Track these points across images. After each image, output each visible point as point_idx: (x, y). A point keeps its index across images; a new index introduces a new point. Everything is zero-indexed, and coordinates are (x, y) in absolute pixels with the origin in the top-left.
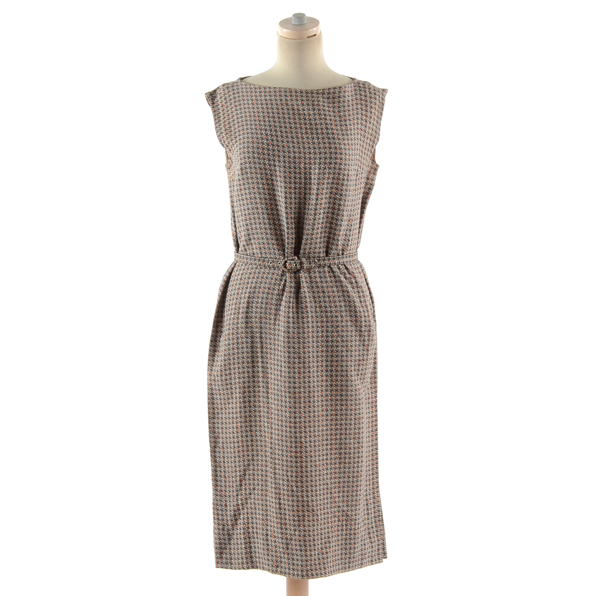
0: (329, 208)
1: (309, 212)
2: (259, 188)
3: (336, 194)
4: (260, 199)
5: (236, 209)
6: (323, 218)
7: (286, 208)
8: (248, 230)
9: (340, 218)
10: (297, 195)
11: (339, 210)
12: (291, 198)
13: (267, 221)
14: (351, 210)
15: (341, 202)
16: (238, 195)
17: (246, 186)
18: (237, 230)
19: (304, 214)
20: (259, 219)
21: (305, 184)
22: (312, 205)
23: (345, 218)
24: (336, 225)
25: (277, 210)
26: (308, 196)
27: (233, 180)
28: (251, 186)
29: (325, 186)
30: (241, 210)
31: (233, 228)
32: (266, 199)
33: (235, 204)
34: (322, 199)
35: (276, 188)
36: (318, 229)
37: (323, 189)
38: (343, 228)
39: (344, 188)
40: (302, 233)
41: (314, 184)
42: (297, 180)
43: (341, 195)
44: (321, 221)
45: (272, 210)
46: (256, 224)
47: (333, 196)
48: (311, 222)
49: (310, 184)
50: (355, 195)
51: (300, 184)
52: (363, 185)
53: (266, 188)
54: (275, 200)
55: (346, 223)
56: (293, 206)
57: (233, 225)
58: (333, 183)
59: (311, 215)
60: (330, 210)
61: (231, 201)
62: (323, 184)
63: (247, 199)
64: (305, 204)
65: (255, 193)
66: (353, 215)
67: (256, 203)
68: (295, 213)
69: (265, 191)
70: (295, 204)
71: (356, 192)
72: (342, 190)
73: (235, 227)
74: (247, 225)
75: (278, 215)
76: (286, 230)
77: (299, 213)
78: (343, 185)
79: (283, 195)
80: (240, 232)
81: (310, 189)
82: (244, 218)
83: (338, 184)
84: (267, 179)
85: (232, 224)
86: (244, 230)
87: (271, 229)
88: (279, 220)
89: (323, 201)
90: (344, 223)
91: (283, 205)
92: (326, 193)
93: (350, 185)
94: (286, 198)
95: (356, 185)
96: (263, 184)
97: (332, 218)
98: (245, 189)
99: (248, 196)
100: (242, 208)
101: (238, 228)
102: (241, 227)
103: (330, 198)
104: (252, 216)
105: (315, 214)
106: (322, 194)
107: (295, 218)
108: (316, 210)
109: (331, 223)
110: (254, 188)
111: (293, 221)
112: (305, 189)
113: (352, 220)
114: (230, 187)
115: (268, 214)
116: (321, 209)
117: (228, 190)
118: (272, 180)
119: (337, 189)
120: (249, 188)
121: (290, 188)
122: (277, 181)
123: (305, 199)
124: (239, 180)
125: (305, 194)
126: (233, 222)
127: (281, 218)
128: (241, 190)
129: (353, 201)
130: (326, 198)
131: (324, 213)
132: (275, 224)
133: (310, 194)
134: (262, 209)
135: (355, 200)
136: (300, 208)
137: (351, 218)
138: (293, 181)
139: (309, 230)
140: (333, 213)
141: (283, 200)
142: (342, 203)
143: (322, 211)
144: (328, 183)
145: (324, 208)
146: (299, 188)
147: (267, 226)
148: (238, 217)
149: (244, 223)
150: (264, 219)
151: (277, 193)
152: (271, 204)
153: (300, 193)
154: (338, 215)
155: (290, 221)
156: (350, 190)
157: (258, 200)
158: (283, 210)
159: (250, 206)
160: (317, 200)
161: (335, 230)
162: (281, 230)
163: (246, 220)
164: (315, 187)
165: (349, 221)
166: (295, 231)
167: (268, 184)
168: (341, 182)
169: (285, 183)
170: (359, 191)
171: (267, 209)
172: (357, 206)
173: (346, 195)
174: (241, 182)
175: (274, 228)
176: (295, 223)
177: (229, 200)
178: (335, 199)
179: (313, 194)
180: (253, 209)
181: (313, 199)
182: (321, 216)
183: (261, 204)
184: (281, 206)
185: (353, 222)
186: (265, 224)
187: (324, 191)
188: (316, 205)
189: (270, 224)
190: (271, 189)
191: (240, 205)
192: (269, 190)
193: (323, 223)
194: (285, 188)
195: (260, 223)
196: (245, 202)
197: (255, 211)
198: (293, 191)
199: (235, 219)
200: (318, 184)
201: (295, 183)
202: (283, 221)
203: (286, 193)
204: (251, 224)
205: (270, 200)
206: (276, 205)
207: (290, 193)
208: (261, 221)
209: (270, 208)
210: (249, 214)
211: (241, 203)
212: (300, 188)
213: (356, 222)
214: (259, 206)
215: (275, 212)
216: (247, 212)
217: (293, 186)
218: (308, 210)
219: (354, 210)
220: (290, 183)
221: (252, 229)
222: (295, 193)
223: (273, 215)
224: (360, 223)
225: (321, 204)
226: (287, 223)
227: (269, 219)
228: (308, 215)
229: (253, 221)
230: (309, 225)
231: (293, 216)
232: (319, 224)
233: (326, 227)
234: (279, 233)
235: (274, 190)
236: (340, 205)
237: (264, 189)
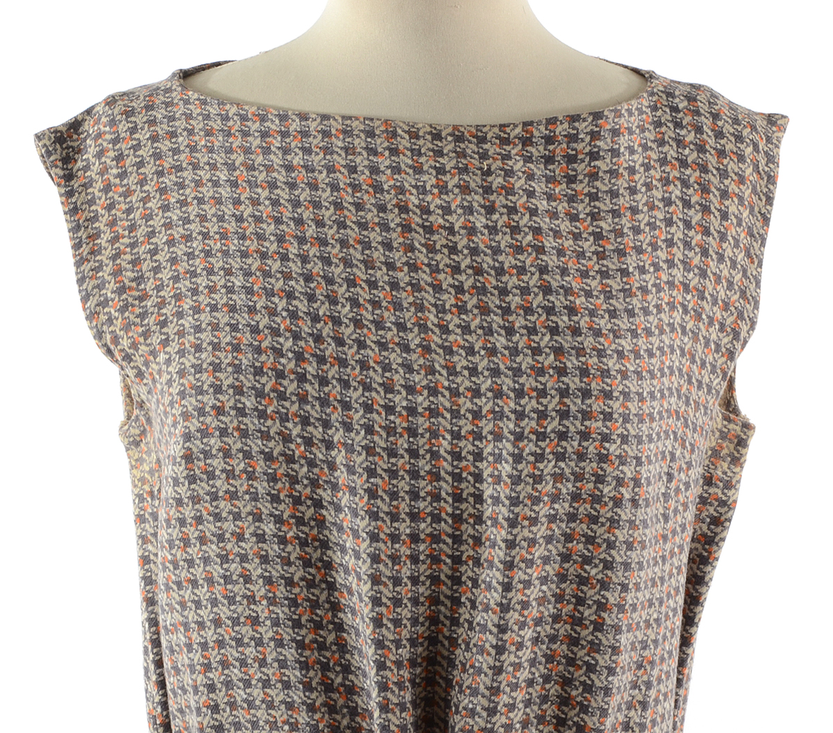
0: (556, 618)
1: (476, 637)
2: (261, 538)
3: (587, 560)
4: (269, 581)
5: (165, 619)
6: (533, 662)
7: (378, 622)
8: (215, 708)
9: (603, 660)
10: (423, 568)
11: (599, 626)
12: (397, 581)
13: (294, 675)
14: (647, 622)
15: (608, 594)
16: (175, 565)
17: (210, 528)
18: (170, 702)
19: (454, 642)
20: (263, 663)
21: (458, 519)
22: (487, 608)
23: (624, 659)
24: (588, 688)
25: (340, 627)
26: (467, 571)
27: (151, 493)
28: (229, 526)
29: (541, 530)
30: (186, 626)
31: (154, 690)
32: (290, 582)
33: (162, 598)
34: (527, 584)
35: (334, 536)
36: (511, 707)
37: (532, 542)
38: (615, 700)
39: (621, 535)
40: (446, 723)
41: (495, 523)
42: (422, 505)
43: (608, 565)
44: (524, 675)
45: (318, 626)
46: (247, 684)
47: (572, 569)
48: (483, 681)
49: (479, 519)
50: (663, 558)
51: (437, 518)
52: (690, 515)
53: (291, 534)
54: (332, 587)
55: (628, 677)
56: (406, 613)
57: (154, 678)
58: (572, 517)
59: (482, 650)
60: (564, 629)
61: (144, 578)
62: (534, 521)
63: (210, 581)
64: (456, 602)
65: (244, 558)
66: (655, 642)
67: (251, 599)
68: (413, 642)
69: (289, 548)
70: (415, 601)
71: (668, 546)
72: (611, 545)
73: (162, 684)
74: (211, 688)
75: (343, 647)
76: (376, 714)
77: (433, 640)
78: (614, 523)
79: (365, 567)
80: (181, 711)
81: (478, 541)
82: (197, 657)
83: (594, 520)
84: (297, 501)
85: (146, 670)
86: (198, 709)
87: (312, 708)
88: (347, 669)
89: (534, 593)
90: (621, 680)
91: (366, 609)
92: (546, 560)
93: (644, 522)
94: (375, 580)
95: (666, 518)
96: (279, 520)
97: (571, 662)
98: (202, 540)
99: (217, 570)
100: (191, 616)
101: (175, 694)
102: (185, 691)
103: (562, 577)
104: (232, 653)
105: (500, 650)
106: (530, 563)
107: (413, 663)
108: (502, 629)
109: (566, 682)
110: (240, 537)
111: (407, 675)
112: (457, 540)
113: (652, 663)
114: (140, 519)
115: (301, 645)
116: (522, 625)
117: (130, 532)
118: (318, 504)
119: (590, 540)
120: (221, 538)
121: (394, 538)
122: (338, 509)
123: (456, 580)
124: (179, 502)
125: (457, 560)
126: (152, 667)
127: (356, 660)
128: (186, 542)
129: (654, 584)
130: (544, 580)
131: (536, 640)
132: (328, 688)
133: (477, 562)
134: (276, 623)
135: (662, 579)
136: (434, 620)
137: (646, 653)
138: (404, 507)
139: (472, 713)
140: (574, 641)
141: (366, 588)
142: (612, 597)
143: (528, 633)
144: (552, 519)
145: (538, 622)
146: (431, 535)
147: (297, 696)
148: (172, 651)
149: (200, 679)
150: (283, 664)
151: (337, 557)
152: (315, 605)
153: (435, 559)
154: (595, 647)
155: (392, 676)
156: (642, 543)
157: (259, 589)
158: (366, 630)
159: (224, 612)
160: (507, 587)
161: (584, 709)
162: (354, 712)
163: (207, 667)
164: (499, 534)
165: (640, 666)
166: (417, 718)
167: (300, 521)
168: (605, 512)
169: (374, 516)
170: (677, 539)
171: (297, 624)
172: (671, 602)
173: (627, 566)
174: (188, 512)
175: (325, 704)
176: (412, 681)
177: (134, 573)
178: (583, 581)
179: (491, 565)
180: (236, 622)
181: (489, 587)
182: (526, 654)
183: (272, 601)
184: (354, 612)
185: (655, 672)
186: (287, 685)
187: (539, 552)
188: (505, 608)
189: (308, 687)
190: (314, 539)
191: (183, 605)
192: (303, 543)
193: (530, 683)
194: (374, 537)
195: (266, 684)
196: (203, 592)
197: (246, 631)
198: (405, 551)
199: (159, 654)
200: (513, 523)
201: (414, 516)
202: (365, 675)
203: (375, 559)
204: (228, 684)
205: (311, 584)
206: (335, 607)
207: (395, 559)
208: (270, 672)
209: (311, 621)
210: (221, 643)
211: (187, 594)
212: (435, 538)
213: (665, 668)
214: (262, 610)
215: (331, 638)
216: (210, 635)
217: (405, 528)
218: (471, 628)
219: (657, 620)
220: (394, 517)
221: (233, 705)
222: (414, 559)
223: (322, 647)
224: (679, 683)
225: (525, 605)
226: (383, 687)
227: (305, 666)
228: (468, 649)
229: (236, 673)
230: (475, 692)
231: (405, 653)
232: (515, 687)
233: (544, 699)
234: (345, 722)
235: (325, 545)
236: (602, 606)
237: (283, 541)
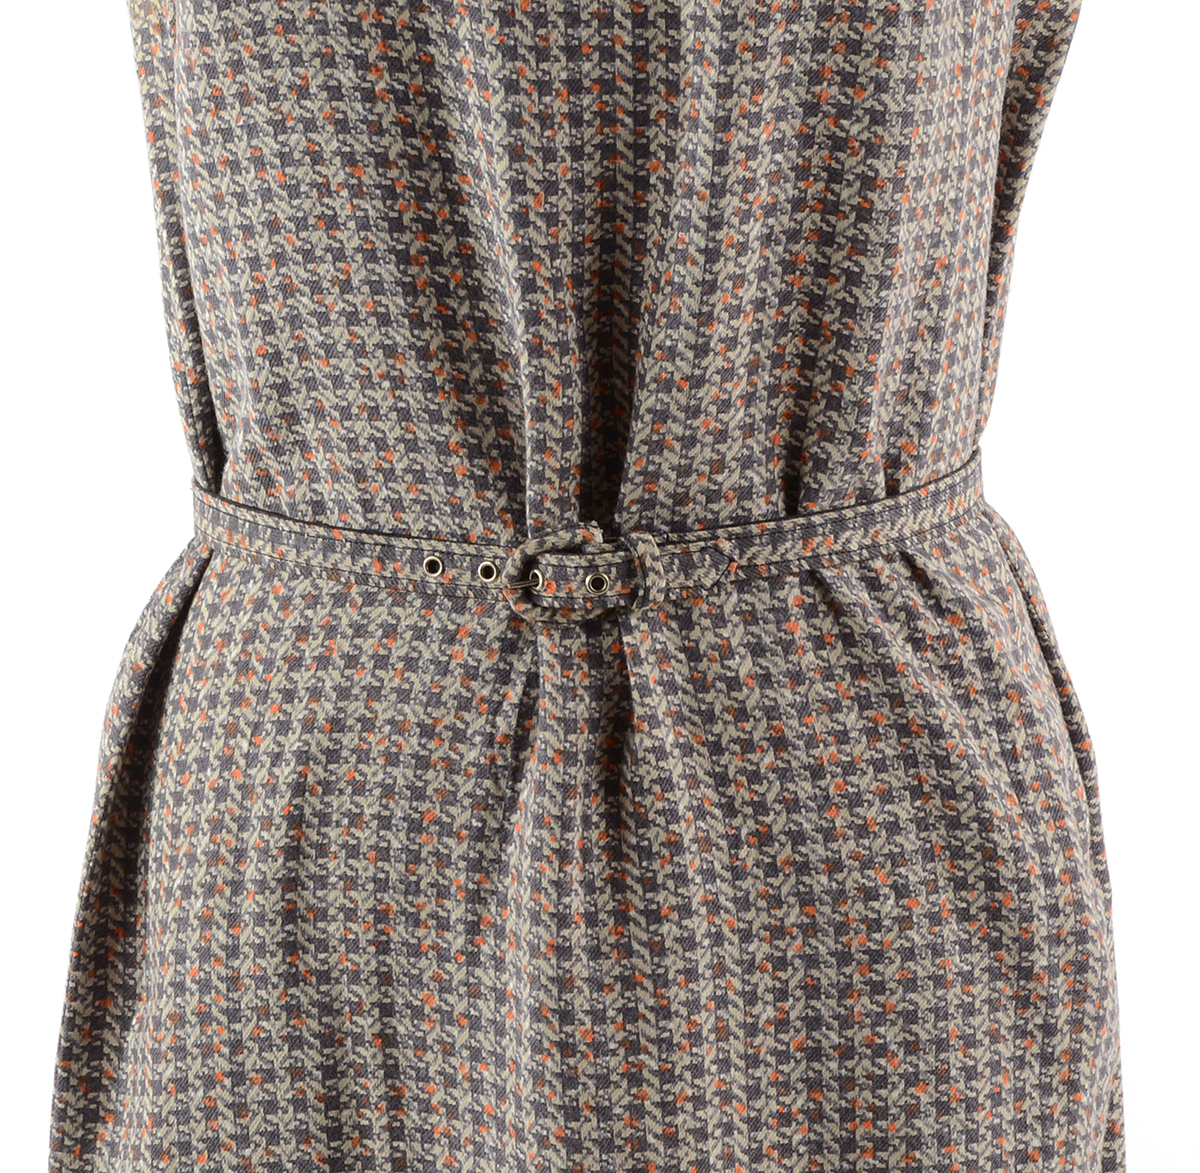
0: (798, 204)
1: (674, 238)
2: (335, 92)
3: (844, 112)
4: (350, 160)
5: (192, 223)
6: (763, 273)
7: (521, 219)
8: (276, 358)
9: (871, 266)
10: (588, 132)
11: (864, 214)
12: (549, 155)
13: (396, 303)
14: (940, 204)
15: (877, 163)
16: (204, 139)
17: (254, 78)
18: (207, 351)
19: (640, 247)
20: (346, 287)
21: (641, 54)
22: (690, 192)
23: (904, 262)
24: (850, 310)
25: (463, 229)
26: (658, 136)
27: (161, 27)
28: (284, 75)
29: (772, 67)
30: (224, 232)
31: (180, 333)
32: (383, 161)
33: (185, 190)
34: (752, 152)
35: (449, 87)
36: (731, 343)
37: (759, 86)
38: (891, 327)
39: (897, 69)
40: (631, 370)
41: (700, 58)
42: (585, 33)
43: (878, 118)
44: (749, 293)
45: (429, 228)
46: (324, 319)
47: (822, 127)
48: (687, 305)
49: (674, 54)
50: (964, 103)
51: (608, 54)
52: (1005, 35)
53: (381, 85)
54: (448, 166)
55: (911, 291)
56: (564, 204)
57: (180, 314)
58: (820, 44)
59: (684, 257)
60: (810, 220)
61: (157, 161)
62: (760, 53)
63: (259, 162)
64: (642, 184)
65: (310, 125)
66: (953, 235)
67: (324, 189)
68: (576, 248)
69: (380, 107)
70: (578, 185)
71: (972, 85)
72: (881, 86)
73: (192, 324)
74: (268, 327)
75: (468, 260)
76: (524, 360)
77: (607, 245)
78: (886, 50)
79: (498, 134)
80: (224, 364)
81: (673, 88)
82: (244, 280)
83: (854, 47)
84: (389, 33)
85: (168, 303)
86: (250, 360)
87: (424, 354)
88: (476, 293)
89: (762, 165)
90: (901, 296)
91: (502, 200)
92: (780, 114)
93: (933, 47)
94: (516, 153)
95: (968, 40)
96: (362, 64)
97: (822, 270)
98: (244, 98)
99: (269, 145)
100: (233, 217)
101: (213, 338)
102: (228, 334)
103: (806, 140)
104: (298, 273)
105: (712, 255)
106: (755, 119)
107: (577, 280)
108: (715, 223)
109: (815, 302)
110: (302, 92)
111: (569, 299)
112: (641, 87)
113: (948, 268)
114: (146, 68)
115: (403, 258)
116: (746, 217)
117: (132, 89)
118: (422, 37)
119: (849, 80)
120: (273, 94)
121: (543, 86)
122: (454, 44)
123: (642, 150)
124: (205, 39)
125: (642, 119)
126: (176, 298)
127: (489, 279)
128: (219, 102)
129: (950, 146)
130: (778, 145)
131: (768, 239)
132: (449, 322)
133: (674, 121)
134: (364, 225)
135: (962, 137)
136: (608, 213)
137: (939, 253)
138: (556, 38)
139: (672, 354)
140: (826, 239)
141: (501, 166)
142: (884, 168)
143: (755, 229)
144: (789, 48)
145: (770, 210)
146: (599, 81)
147: (401, 336)
148: (206, 272)
149: (250, 313)
150: (377, 288)
151: (455, 120)
152: (423, 195)
153: (608, 119)
154: (859, 246)
155: (545, 301)
156: (930, 80)
157: (335, 172)
158: (504, 231)
159: (283, 209)
160: (721, 158)
161: (844, 342)
162: (489, 358)
163: (261, 295)
164: (707, 75)
165: (929, 274)
166: (587, 364)
167: (395, 65)
168: (872, 34)
169: (510, 53)
170: (986, 74)
171: (396, 226)
172: (977, 173)
173: (906, 118)
174: (220, 54)
175: (444, 348)
176: (577, 309)
177: (141, 153)
178: (839, 144)
179: (695, 124)
180: (301, 224)
181: (693, 159)
182: (752, 261)
183: (357, 191)
184: (483, 205)
185: (953, 282)
186: (384, 320)
187: (769, 101)
188: (717, 190)
189: (417, 322)
190: (419, 93)
191: (218, 199)
192: (402, 100)
193: (760, 305)
194: (511, 87)
195: (352, 318)
196: (249, 179)
197: (318, 238)
198: (559, 106)
199: (185, 277)
200: (727, 57)
201: (573, 52)
202: (504, 301)
203: (514, 120)
204: (294, 321)
205: (416, 164)
206: (455, 198)
207: (545, 119)
208: (358, 300)
209: (418, 220)
210: (279, 259)
211: (225, 184)
212: (607, 85)
213: (968, 274)
214: (342, 205)
215: (450, 246)
216: (262, 245)
217: (558, 70)
218: (666, 224)
219: (954, 202)
220: (542, 54)
221: (302, 352)
222: (576, 119)
223: (437, 259)
224: (991, 297)
225: (749, 185)
226: (533, 318)
227: (411, 290)
228: (662, 256)
229: (305, 303)
230: (674, 322)
231: (565, 265)
232: (736, 311)
233: (782, 329)
234: (476, 374)
235: (435, 101)
236: (869, 182)
237: (369, 96)
